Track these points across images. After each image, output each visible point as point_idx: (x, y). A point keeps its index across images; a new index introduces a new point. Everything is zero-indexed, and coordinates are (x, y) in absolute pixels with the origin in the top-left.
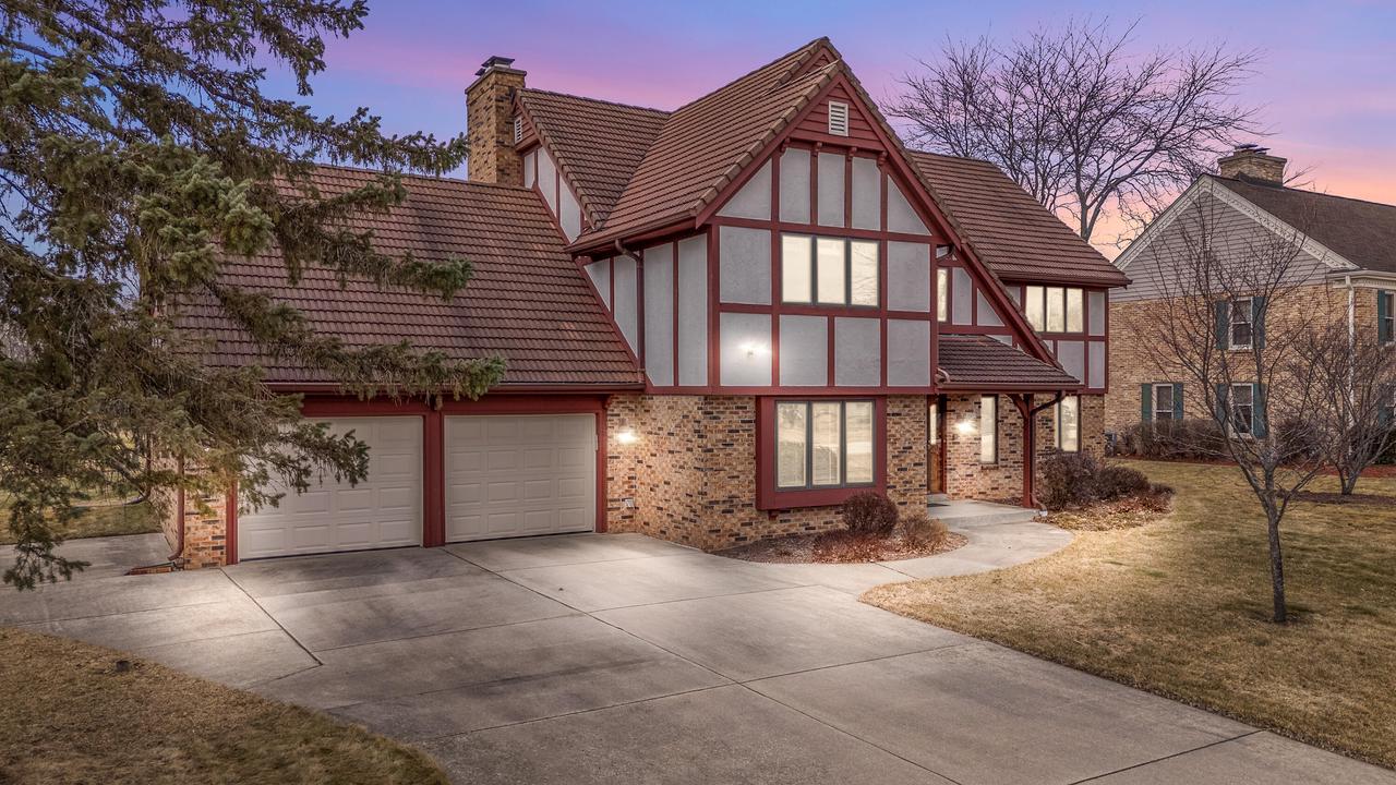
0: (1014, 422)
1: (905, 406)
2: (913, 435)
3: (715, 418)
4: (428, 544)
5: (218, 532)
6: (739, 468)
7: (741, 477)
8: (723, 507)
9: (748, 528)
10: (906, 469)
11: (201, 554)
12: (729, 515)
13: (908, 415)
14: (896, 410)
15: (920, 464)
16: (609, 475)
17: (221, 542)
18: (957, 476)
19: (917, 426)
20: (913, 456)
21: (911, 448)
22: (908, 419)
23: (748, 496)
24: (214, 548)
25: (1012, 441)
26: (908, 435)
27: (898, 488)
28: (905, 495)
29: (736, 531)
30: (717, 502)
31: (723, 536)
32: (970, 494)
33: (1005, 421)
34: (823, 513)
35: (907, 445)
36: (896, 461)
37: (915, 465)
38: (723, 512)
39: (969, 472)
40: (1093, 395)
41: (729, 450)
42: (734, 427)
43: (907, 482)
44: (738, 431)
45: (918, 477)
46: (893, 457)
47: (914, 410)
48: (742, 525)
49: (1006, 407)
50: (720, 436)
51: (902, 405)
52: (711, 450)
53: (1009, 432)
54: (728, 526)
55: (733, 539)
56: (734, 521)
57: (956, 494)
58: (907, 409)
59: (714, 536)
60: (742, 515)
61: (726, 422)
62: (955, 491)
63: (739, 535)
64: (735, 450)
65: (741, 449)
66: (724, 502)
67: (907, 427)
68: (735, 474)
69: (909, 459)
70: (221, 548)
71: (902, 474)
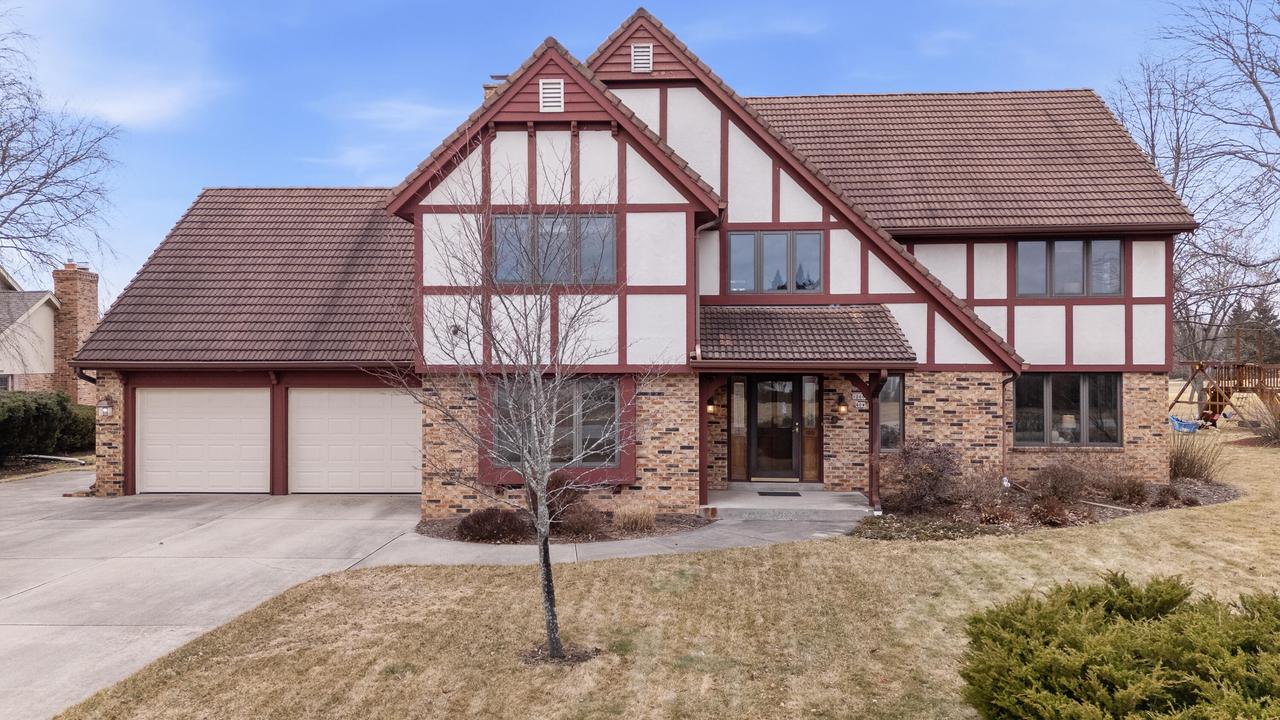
0: (930, 404)
1: (669, 385)
2: (680, 416)
3: (435, 394)
4: (272, 493)
5: (117, 471)
6: (463, 443)
7: (464, 451)
8: (444, 479)
9: (471, 501)
10: (670, 452)
11: (106, 486)
12: (449, 487)
13: (673, 394)
14: (657, 390)
15: (690, 448)
17: (118, 479)
18: (839, 465)
19: (685, 406)
20: (679, 438)
21: (677, 430)
22: (673, 399)
23: (471, 469)
24: (115, 483)
25: (927, 428)
26: (673, 416)
27: (659, 471)
28: (668, 479)
29: (457, 502)
30: (437, 474)
31: (443, 506)
32: (859, 486)
33: (916, 403)
35: (671, 426)
36: (657, 443)
37: (683, 448)
38: (443, 484)
39: (858, 460)
41: (450, 425)
42: (456, 404)
43: (671, 466)
44: (460, 408)
45: (687, 461)
46: (653, 438)
47: (682, 390)
48: (465, 497)
49: (916, 387)
50: (440, 412)
51: (665, 384)
52: (431, 425)
53: (922, 416)
54: (448, 497)
55: (454, 510)
56: (455, 493)
57: (837, 485)
58: (671, 389)
59: (433, 505)
60: (464, 488)
61: (447, 398)
62: (836, 481)
63: (461, 506)
64: (457, 425)
65: (463, 424)
66: (444, 474)
67: (672, 407)
68: (457, 448)
69: (673, 442)
70: (119, 482)
71: (664, 457)
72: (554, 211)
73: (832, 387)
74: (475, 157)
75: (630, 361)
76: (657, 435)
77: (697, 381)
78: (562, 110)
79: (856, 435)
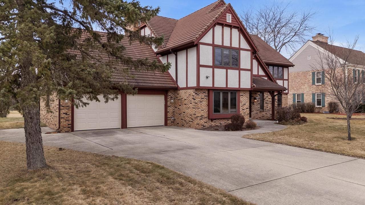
1: (244, 93)
2: (246, 101)
3: (198, 95)
5: (69, 123)
6: (204, 108)
8: (200, 118)
9: (206, 124)
10: (244, 110)
11: (65, 129)
12: (201, 120)
14: (242, 94)
15: (248, 108)
16: (168, 111)
17: (70, 126)
18: (254, 113)
19: (247, 98)
20: (246, 106)
21: (245, 104)
22: (245, 97)
23: (206, 115)
24: (68, 127)
25: (267, 105)
26: (245, 101)
27: (242, 114)
29: (203, 124)
30: (198, 117)
31: (200, 125)
32: (257, 118)
33: (266, 99)
34: (224, 120)
35: (244, 103)
36: (242, 107)
37: (247, 108)
38: (200, 119)
39: (257, 112)
40: (285, 94)
41: (201, 103)
42: (202, 97)
43: (244, 113)
44: (203, 98)
45: (247, 112)
46: (241, 106)
47: (246, 94)
48: (205, 123)
49: (266, 96)
50: (199, 100)
51: (243, 93)
52: (197, 103)
53: (266, 102)
54: (201, 123)
55: (202, 126)
56: (203, 122)
57: (254, 118)
58: (244, 94)
59: (198, 125)
60: (204, 120)
61: (201, 96)
62: (253, 117)
63: (204, 125)
64: (203, 103)
65: (204, 103)
66: (200, 117)
67: (244, 99)
68: (203, 109)
70: (70, 127)
71: (243, 111)
72: (226, 48)
73: (253, 96)
74: (211, 31)
75: (241, 87)
76: (242, 105)
77: (249, 92)
78: (231, 22)
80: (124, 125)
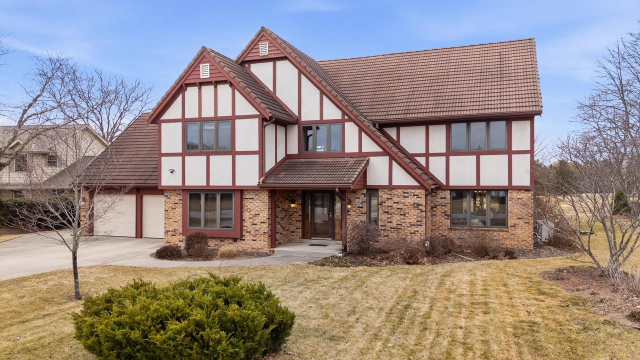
1: (256, 195)
2: (260, 208)
3: (169, 198)
4: (136, 237)
6: (178, 218)
7: (179, 222)
8: (172, 233)
9: (181, 243)
10: (256, 224)
12: (174, 237)
13: (257, 199)
14: (251, 197)
15: (265, 223)
19: (262, 204)
20: (260, 218)
21: (259, 215)
22: (257, 201)
23: (181, 230)
26: (257, 208)
27: (252, 233)
28: (255, 236)
29: (177, 243)
30: (170, 231)
33: (384, 204)
34: (214, 240)
35: (257, 213)
36: (251, 220)
37: (261, 223)
38: (172, 235)
40: (521, 190)
41: (174, 211)
42: (176, 202)
43: (257, 230)
44: (177, 204)
45: (263, 229)
46: (249, 218)
47: (261, 197)
48: (179, 241)
49: (384, 197)
50: (171, 205)
51: (254, 194)
52: (167, 211)
53: (387, 211)
54: (173, 241)
56: (176, 239)
58: (257, 196)
59: (168, 244)
60: (179, 237)
61: (173, 199)
64: (176, 211)
65: (179, 211)
66: (172, 231)
67: (257, 205)
68: (176, 221)
69: (258, 220)
71: (254, 226)
72: (208, 120)
74: (179, 99)
75: (237, 184)
76: (251, 217)
77: (267, 193)
78: (208, 77)
79: (356, 219)
80: (139, 234)
